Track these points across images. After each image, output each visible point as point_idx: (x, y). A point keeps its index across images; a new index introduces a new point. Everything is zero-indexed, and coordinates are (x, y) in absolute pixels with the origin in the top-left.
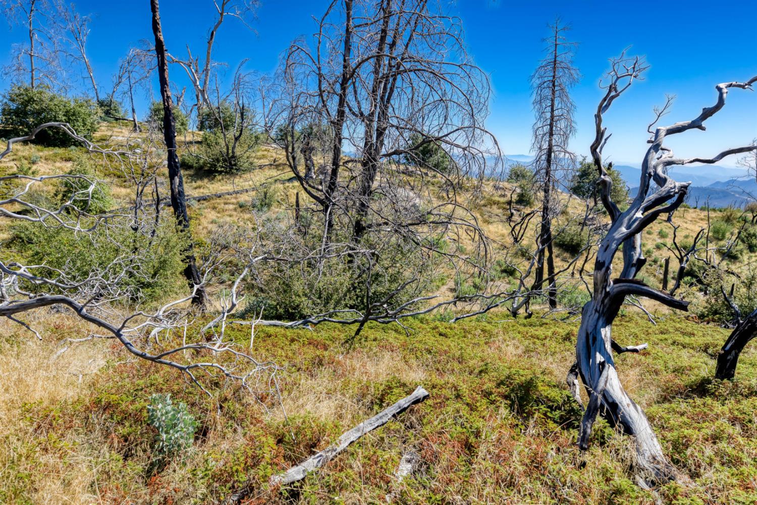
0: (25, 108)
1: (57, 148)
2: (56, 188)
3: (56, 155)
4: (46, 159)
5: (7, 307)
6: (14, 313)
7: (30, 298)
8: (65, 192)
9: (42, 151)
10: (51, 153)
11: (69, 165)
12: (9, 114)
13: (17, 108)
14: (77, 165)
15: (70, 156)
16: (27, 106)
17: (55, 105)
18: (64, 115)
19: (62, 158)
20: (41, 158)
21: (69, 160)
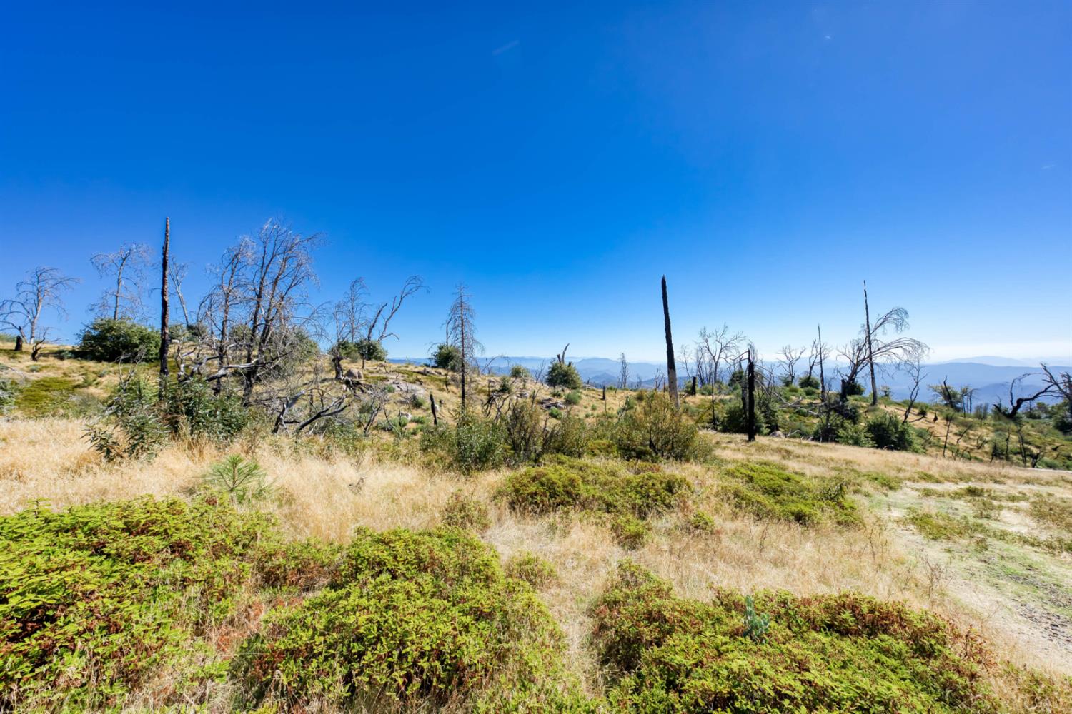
4: (115, 373)
12: (89, 339)
13: (98, 335)
16: (107, 333)
17: (133, 332)
20: (110, 372)
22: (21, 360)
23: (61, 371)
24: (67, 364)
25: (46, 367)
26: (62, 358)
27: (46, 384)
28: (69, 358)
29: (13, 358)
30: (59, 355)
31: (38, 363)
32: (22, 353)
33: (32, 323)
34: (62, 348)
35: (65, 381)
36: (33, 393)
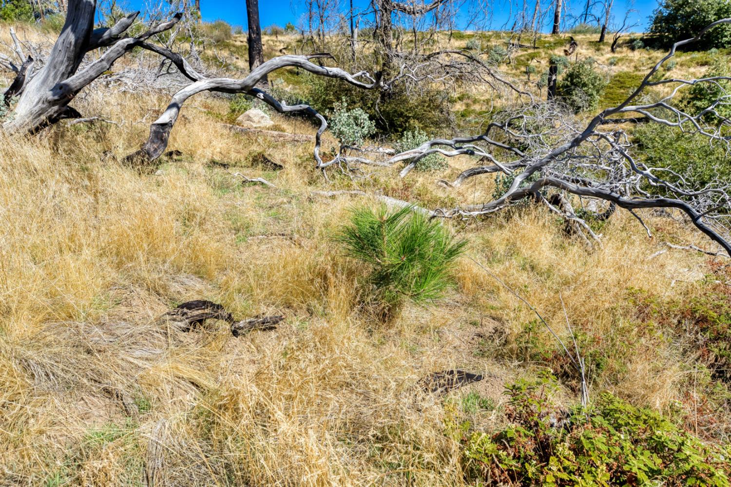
0: (677, 13)
1: (696, 52)
2: (682, 95)
3: (692, 60)
4: (682, 65)
5: (630, 202)
6: (634, 208)
7: (648, 198)
8: (691, 98)
9: (680, 57)
10: (688, 58)
11: (704, 70)
12: (660, 22)
13: (670, 14)
14: (713, 69)
15: (708, 60)
16: (680, 10)
17: (709, 4)
18: (715, 14)
19: (697, 63)
20: (677, 64)
21: (705, 64)
22: (603, 52)
23: (633, 64)
24: (637, 55)
25: (621, 60)
26: (633, 49)
27: (622, 80)
28: (639, 48)
29: (598, 50)
30: (631, 44)
31: (616, 55)
32: (604, 44)
33: (607, 12)
34: (632, 36)
35: (636, 76)
36: (611, 90)
